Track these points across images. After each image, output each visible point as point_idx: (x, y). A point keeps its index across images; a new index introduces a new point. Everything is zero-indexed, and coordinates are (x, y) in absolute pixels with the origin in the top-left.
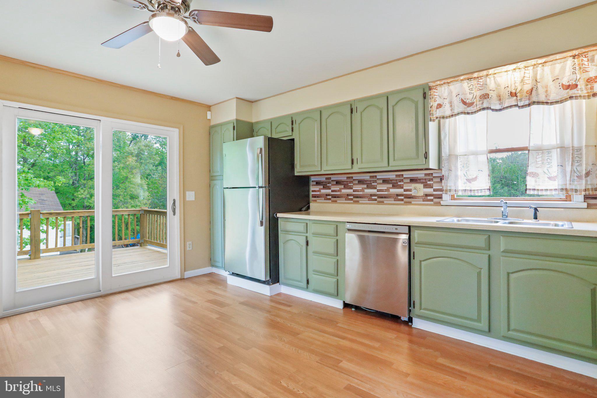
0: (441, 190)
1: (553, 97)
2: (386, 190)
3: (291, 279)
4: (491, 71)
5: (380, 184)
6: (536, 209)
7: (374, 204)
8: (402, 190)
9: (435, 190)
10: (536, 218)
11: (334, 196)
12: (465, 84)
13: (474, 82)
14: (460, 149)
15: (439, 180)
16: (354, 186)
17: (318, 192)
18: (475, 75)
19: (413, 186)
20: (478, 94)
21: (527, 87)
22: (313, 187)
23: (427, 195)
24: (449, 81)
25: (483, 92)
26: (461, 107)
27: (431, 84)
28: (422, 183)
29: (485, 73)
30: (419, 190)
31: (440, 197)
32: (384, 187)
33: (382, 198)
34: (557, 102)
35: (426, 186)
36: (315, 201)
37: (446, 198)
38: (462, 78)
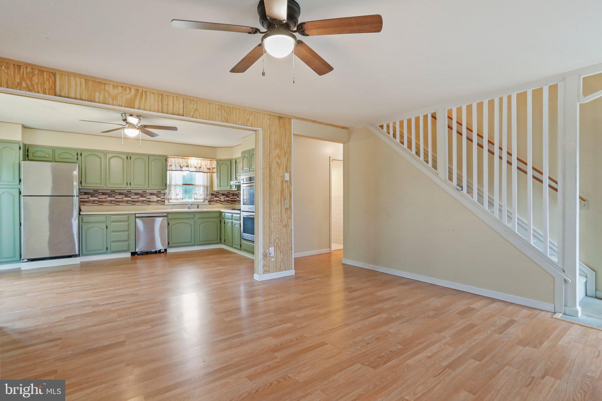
0: (164, 199)
1: (205, 171)
2: (137, 199)
3: (92, 251)
4: (189, 158)
5: (133, 195)
6: (198, 205)
7: (130, 205)
8: (146, 199)
9: (162, 199)
10: (198, 208)
11: (99, 202)
12: (181, 159)
13: (183, 160)
14: (173, 183)
15: (163, 194)
16: (116, 196)
17: (86, 199)
18: (184, 157)
19: (152, 197)
20: (185, 165)
21: (199, 166)
22: (81, 196)
23: (158, 201)
24: (175, 157)
25: (187, 165)
26: (179, 168)
27: (168, 156)
28: (156, 195)
29: (187, 158)
30: (154, 198)
31: (164, 201)
32: (136, 197)
33: (135, 202)
34: (206, 173)
35: (158, 197)
36: (84, 205)
37: (166, 202)
38: (180, 157)
